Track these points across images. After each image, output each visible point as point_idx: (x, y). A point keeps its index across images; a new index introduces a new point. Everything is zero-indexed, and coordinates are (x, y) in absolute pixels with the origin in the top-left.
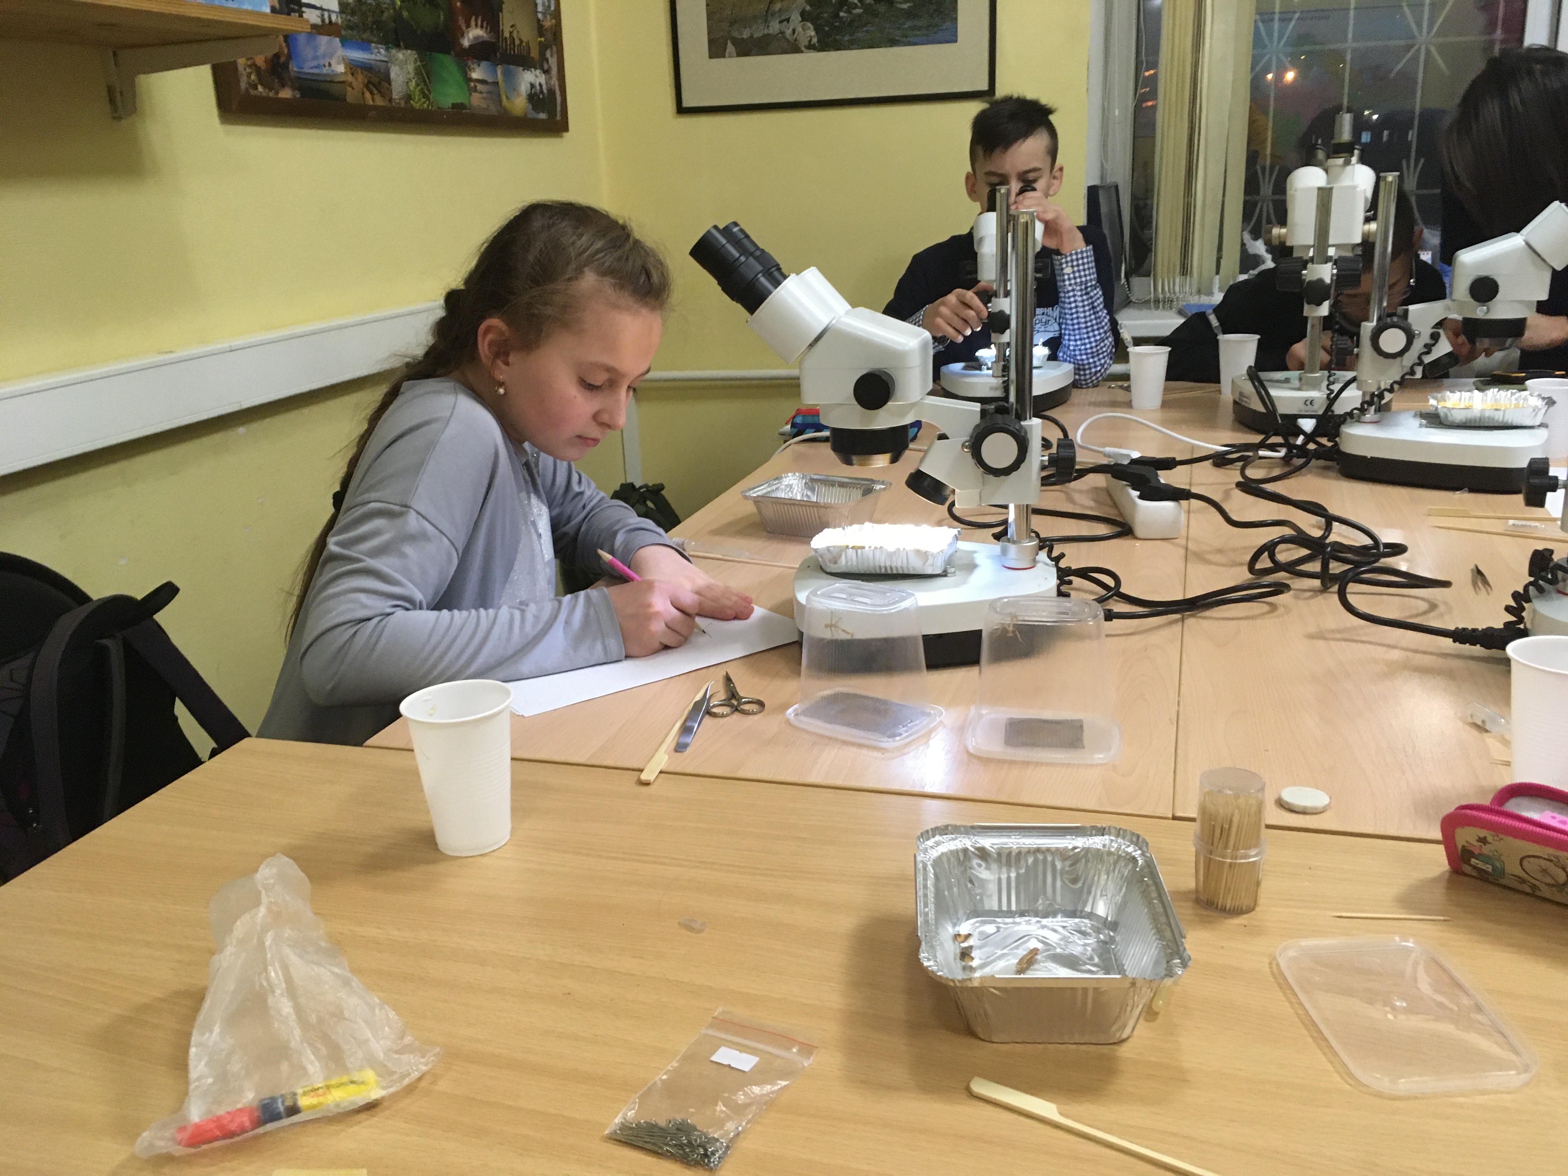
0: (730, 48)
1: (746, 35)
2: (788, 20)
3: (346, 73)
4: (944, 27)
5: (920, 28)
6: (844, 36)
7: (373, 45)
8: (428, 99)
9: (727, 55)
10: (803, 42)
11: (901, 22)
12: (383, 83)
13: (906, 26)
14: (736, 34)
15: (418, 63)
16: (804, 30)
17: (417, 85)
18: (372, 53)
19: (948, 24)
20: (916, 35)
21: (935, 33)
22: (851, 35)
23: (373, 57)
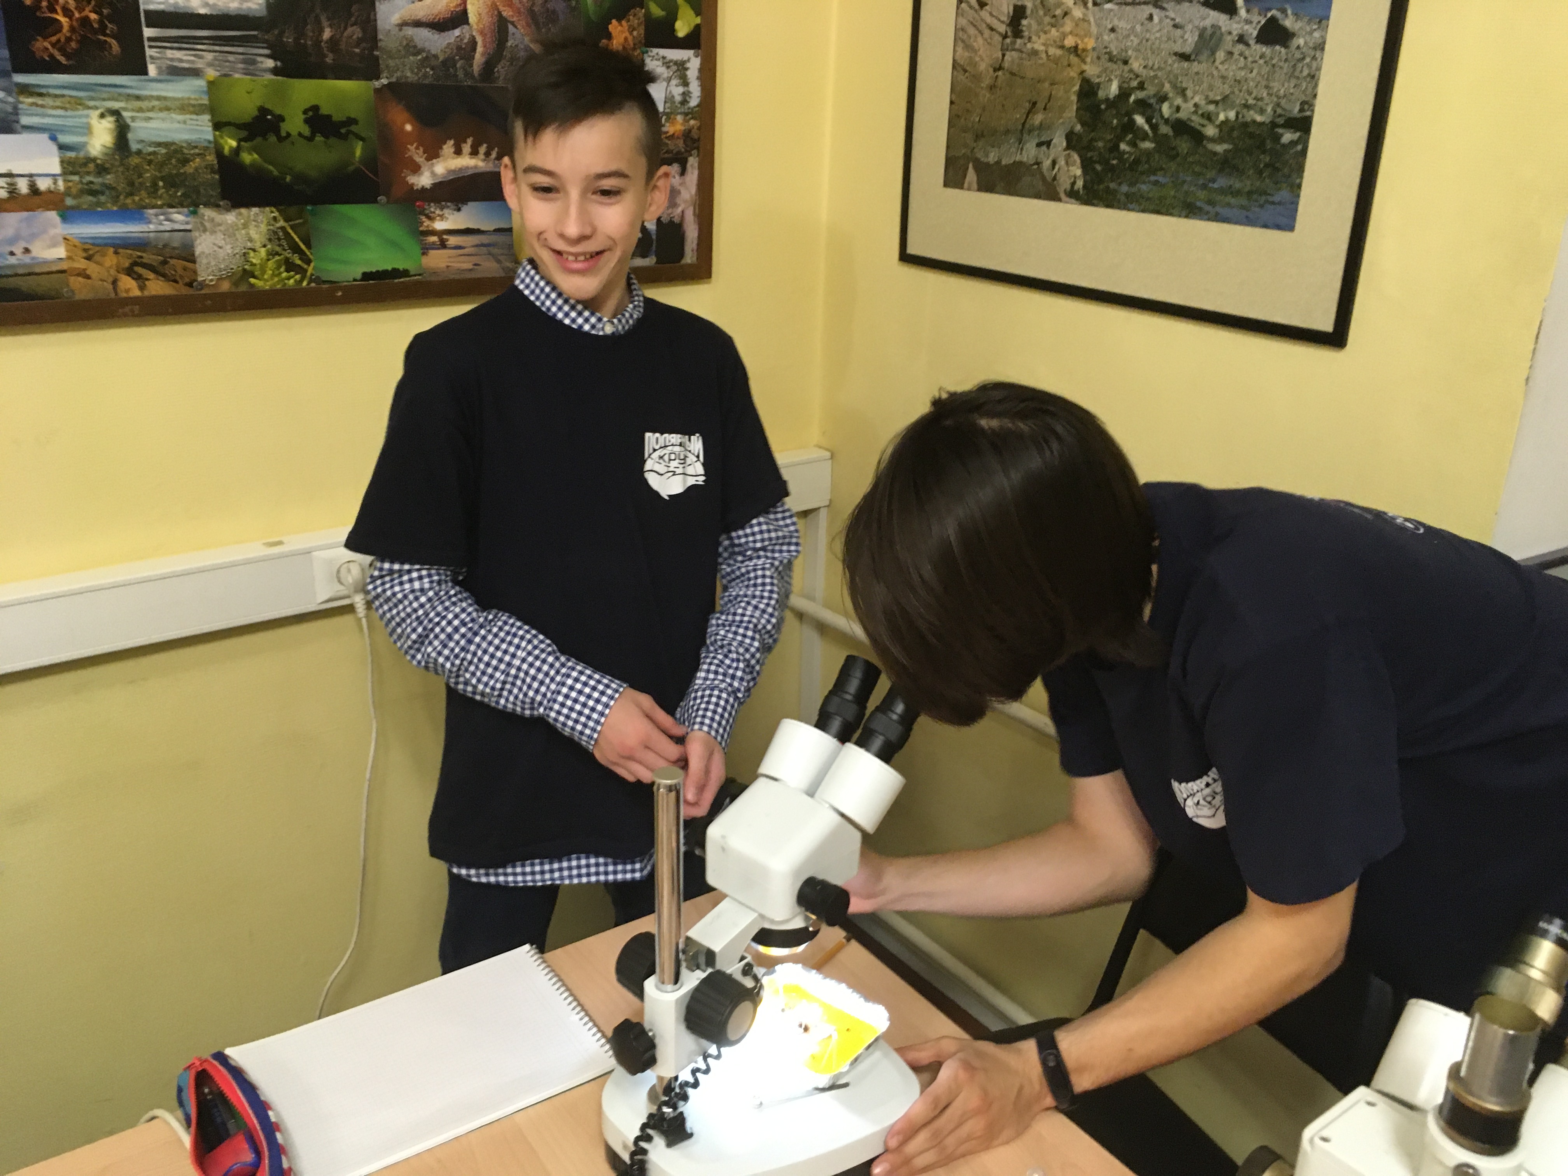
0: (971, 176)
1: (992, 158)
2: (1048, 144)
3: (69, 258)
4: (1276, 198)
5: (1237, 193)
6: (1120, 184)
7: (151, 211)
8: (302, 271)
9: (966, 185)
10: (1064, 184)
11: (1210, 174)
12: (173, 262)
13: (1216, 186)
14: (980, 155)
15: (281, 223)
16: (1067, 163)
17: (272, 254)
18: (150, 222)
19: (1284, 194)
20: (1229, 205)
21: (1261, 206)
22: (1132, 184)
23: (152, 227)
